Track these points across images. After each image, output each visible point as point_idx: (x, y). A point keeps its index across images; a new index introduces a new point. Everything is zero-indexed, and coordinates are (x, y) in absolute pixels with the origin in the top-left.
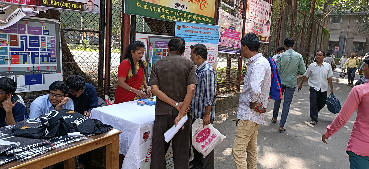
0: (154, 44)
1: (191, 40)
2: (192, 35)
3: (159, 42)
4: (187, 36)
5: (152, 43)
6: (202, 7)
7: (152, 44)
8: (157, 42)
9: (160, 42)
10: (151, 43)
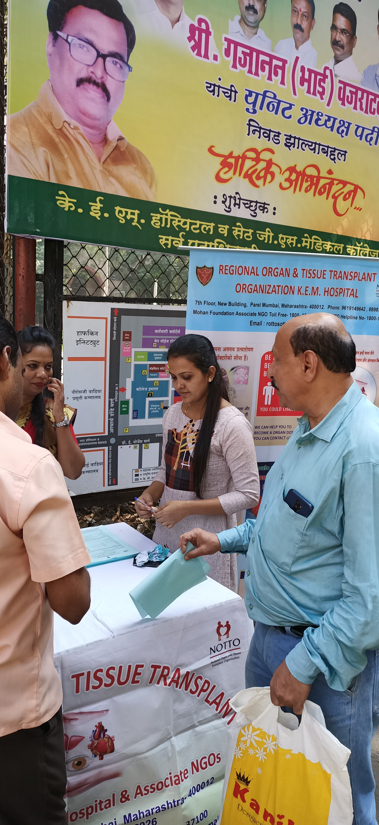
0: (138, 336)
1: (259, 324)
2: (264, 305)
3: (158, 328)
4: (241, 309)
5: (130, 333)
6: (342, 205)
7: (130, 337)
8: (148, 330)
9: (163, 328)
10: (125, 333)
